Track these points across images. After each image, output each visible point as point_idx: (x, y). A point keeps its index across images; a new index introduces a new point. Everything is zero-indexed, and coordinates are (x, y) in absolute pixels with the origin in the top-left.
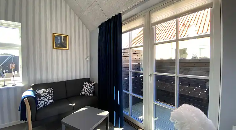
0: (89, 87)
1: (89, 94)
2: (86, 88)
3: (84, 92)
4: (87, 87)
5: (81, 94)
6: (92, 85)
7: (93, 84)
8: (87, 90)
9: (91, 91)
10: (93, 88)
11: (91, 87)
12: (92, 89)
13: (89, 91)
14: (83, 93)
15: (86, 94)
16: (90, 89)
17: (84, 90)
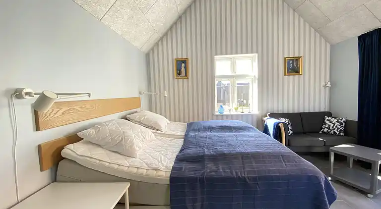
0: (337, 124)
1: (338, 133)
2: (332, 125)
3: (329, 128)
4: (334, 124)
5: (323, 131)
6: (342, 121)
7: (344, 120)
8: (334, 127)
9: (341, 129)
10: (344, 125)
11: (341, 124)
12: (343, 127)
13: (338, 128)
14: (326, 130)
15: (332, 132)
16: (339, 127)
17: (327, 126)
